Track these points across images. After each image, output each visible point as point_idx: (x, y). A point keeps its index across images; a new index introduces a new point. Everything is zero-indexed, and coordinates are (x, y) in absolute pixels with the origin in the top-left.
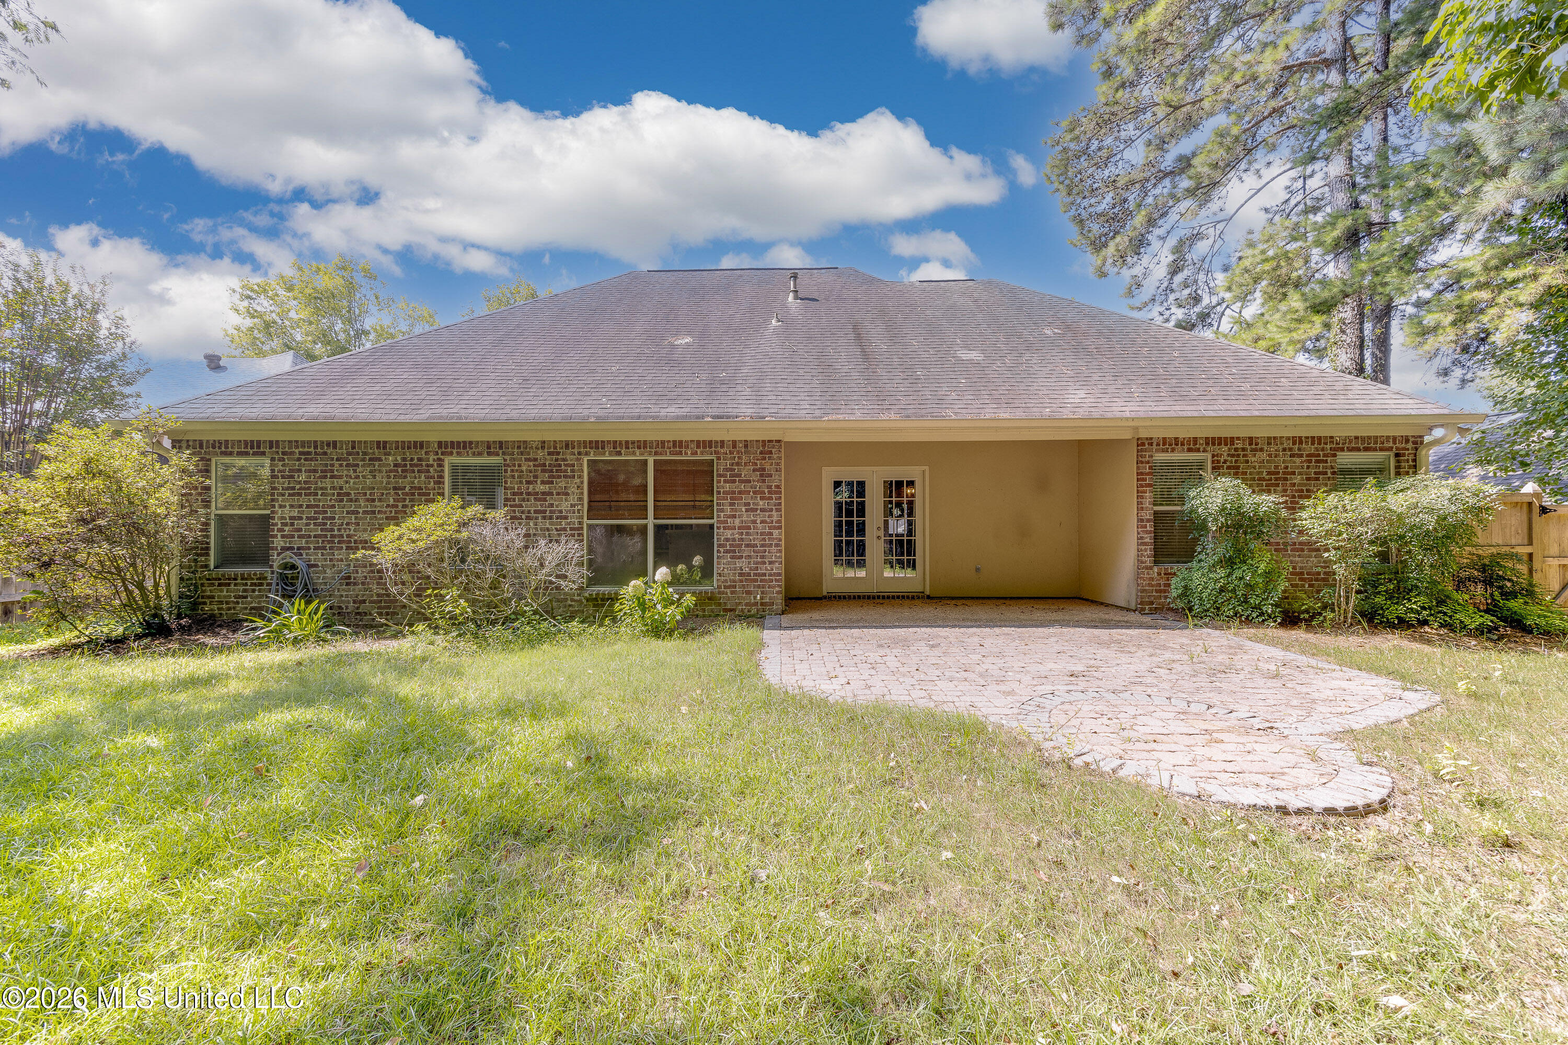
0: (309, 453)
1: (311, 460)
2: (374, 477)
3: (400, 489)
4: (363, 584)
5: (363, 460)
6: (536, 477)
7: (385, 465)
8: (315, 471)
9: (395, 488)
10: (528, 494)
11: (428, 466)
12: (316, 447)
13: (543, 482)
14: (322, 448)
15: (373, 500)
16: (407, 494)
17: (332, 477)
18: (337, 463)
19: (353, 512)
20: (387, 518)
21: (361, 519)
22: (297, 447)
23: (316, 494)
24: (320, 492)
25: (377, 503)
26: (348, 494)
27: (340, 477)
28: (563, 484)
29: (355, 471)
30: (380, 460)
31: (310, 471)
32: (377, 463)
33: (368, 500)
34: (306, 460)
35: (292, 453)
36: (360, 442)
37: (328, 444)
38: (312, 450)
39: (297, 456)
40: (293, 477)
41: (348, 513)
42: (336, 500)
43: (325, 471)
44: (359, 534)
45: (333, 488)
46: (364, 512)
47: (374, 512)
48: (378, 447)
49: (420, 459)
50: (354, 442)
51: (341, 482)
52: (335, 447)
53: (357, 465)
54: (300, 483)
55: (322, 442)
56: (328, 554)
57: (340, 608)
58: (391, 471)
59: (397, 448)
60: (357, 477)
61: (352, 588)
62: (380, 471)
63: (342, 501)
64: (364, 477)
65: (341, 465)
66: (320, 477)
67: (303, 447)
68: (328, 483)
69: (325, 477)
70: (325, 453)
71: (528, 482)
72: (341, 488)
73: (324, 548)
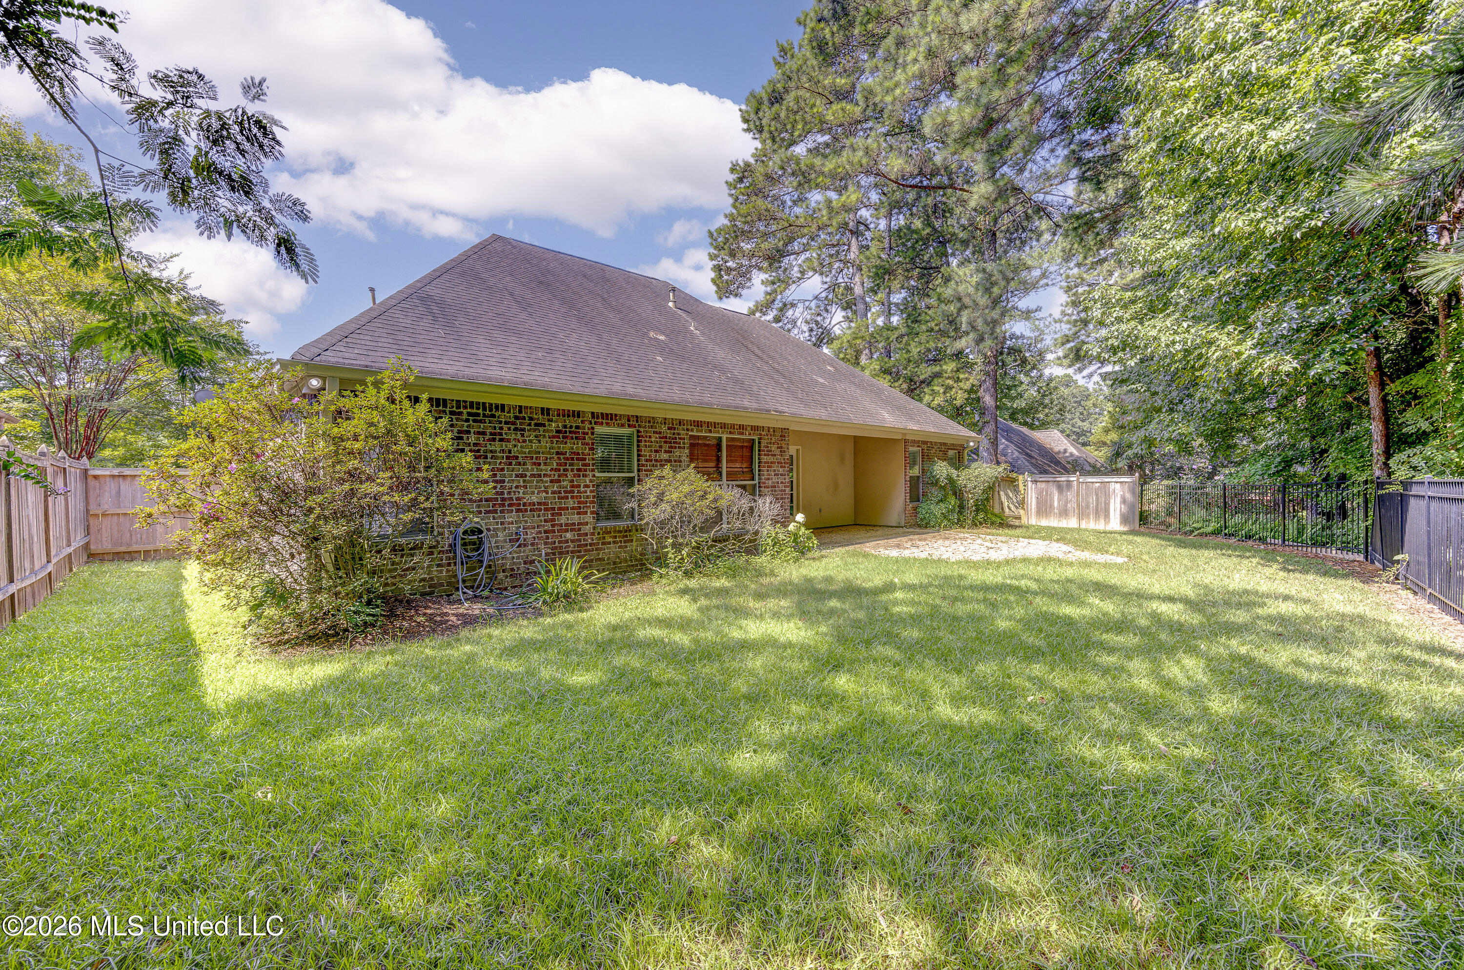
0: (478, 415)
1: (480, 421)
2: (539, 441)
3: (562, 454)
4: (532, 544)
5: (530, 425)
6: (661, 447)
7: (548, 431)
8: (484, 433)
9: (558, 453)
10: (656, 461)
11: (584, 433)
12: (484, 409)
13: (666, 452)
14: (491, 410)
15: (539, 464)
16: (567, 459)
17: (501, 440)
18: (505, 427)
19: (522, 476)
20: (551, 481)
21: (529, 482)
22: (465, 407)
23: (486, 457)
24: (489, 455)
25: (542, 467)
26: (517, 458)
27: (509, 441)
28: (678, 454)
29: (523, 435)
30: (544, 425)
31: (479, 433)
32: (541, 429)
33: (535, 464)
34: (474, 421)
35: (461, 413)
36: (526, 408)
37: (497, 407)
38: (480, 411)
39: (465, 417)
40: (462, 438)
41: (517, 476)
42: (505, 463)
43: (495, 434)
44: (527, 496)
45: (503, 451)
46: (532, 475)
47: (540, 476)
48: (543, 414)
49: (577, 427)
50: (520, 407)
51: (510, 446)
52: (503, 410)
53: (524, 430)
54: (469, 445)
55: (491, 405)
56: (500, 517)
57: (512, 570)
58: (554, 437)
59: (558, 415)
60: (524, 441)
61: (522, 549)
62: (544, 436)
63: (510, 464)
64: (530, 441)
65: (509, 429)
66: (489, 440)
67: (472, 407)
68: (497, 446)
69: (494, 440)
70: (494, 416)
71: (656, 451)
72: (510, 452)
73: (495, 512)
